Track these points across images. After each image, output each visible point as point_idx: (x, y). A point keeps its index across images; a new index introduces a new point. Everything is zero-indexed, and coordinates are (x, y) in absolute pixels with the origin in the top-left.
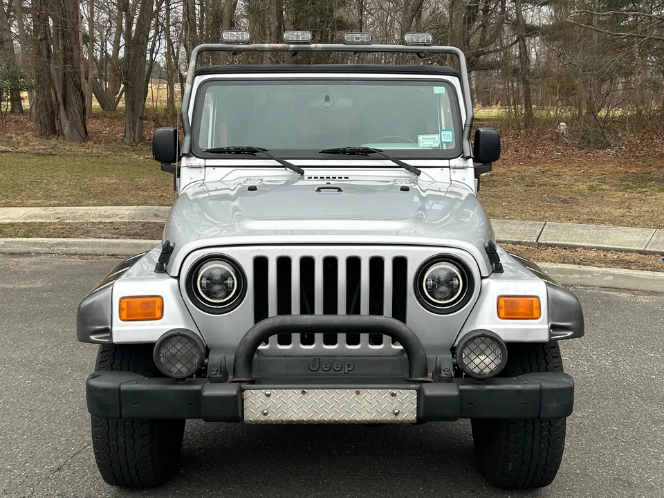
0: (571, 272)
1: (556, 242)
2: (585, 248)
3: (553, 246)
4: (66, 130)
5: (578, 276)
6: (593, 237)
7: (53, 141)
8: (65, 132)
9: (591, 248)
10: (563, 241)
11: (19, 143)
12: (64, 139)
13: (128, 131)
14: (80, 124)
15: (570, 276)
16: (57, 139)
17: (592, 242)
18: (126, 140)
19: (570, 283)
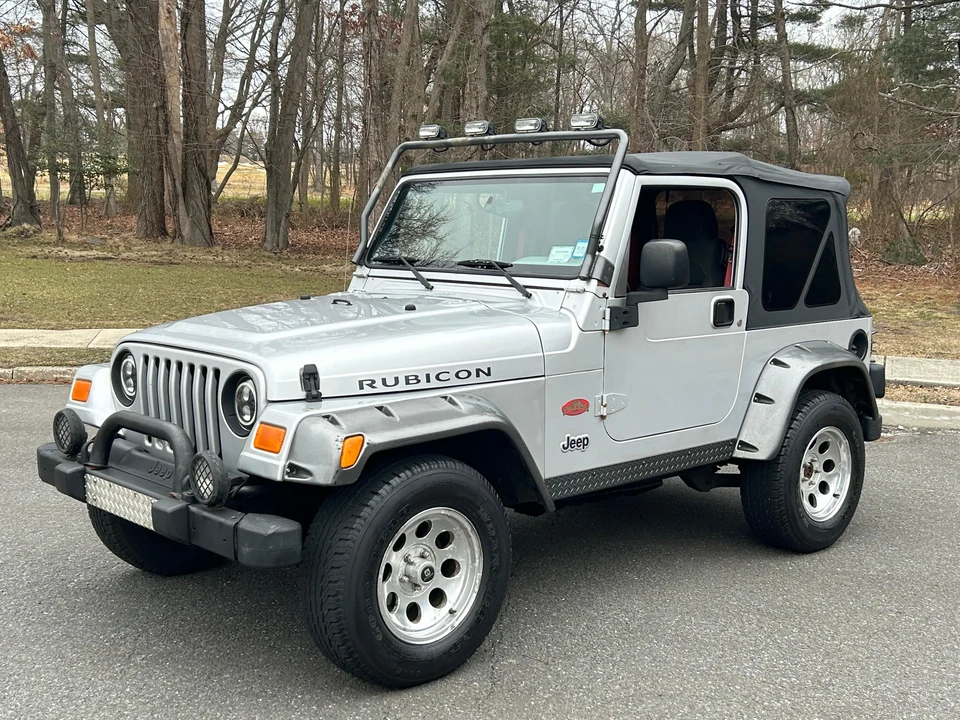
0: (939, 413)
1: (907, 379)
2: (944, 386)
3: (904, 384)
4: (186, 231)
5: (947, 418)
6: (952, 374)
7: (167, 245)
8: (184, 233)
9: (954, 387)
10: (916, 378)
11: (118, 247)
12: (182, 241)
13: (269, 232)
14: (204, 222)
15: (936, 418)
16: (173, 242)
17: (952, 379)
18: (267, 245)
19: (938, 426)
